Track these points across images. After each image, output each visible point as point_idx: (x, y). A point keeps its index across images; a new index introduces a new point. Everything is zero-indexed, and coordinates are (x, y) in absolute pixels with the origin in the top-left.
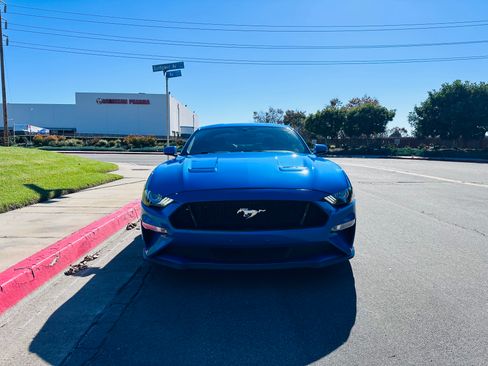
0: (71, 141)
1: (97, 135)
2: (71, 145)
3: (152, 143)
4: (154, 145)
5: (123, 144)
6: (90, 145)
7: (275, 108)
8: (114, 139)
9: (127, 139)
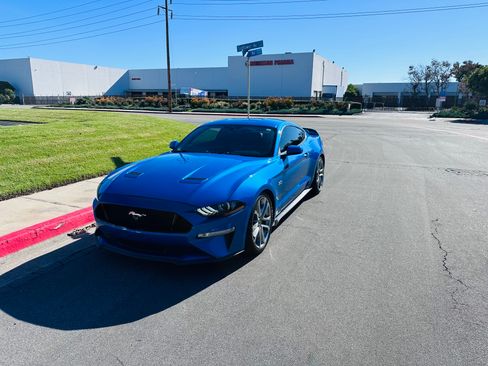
0: (219, 103)
1: (240, 97)
2: (219, 107)
3: (289, 105)
4: (290, 107)
5: (263, 106)
6: (234, 107)
7: (440, 61)
8: (256, 102)
9: (267, 101)
